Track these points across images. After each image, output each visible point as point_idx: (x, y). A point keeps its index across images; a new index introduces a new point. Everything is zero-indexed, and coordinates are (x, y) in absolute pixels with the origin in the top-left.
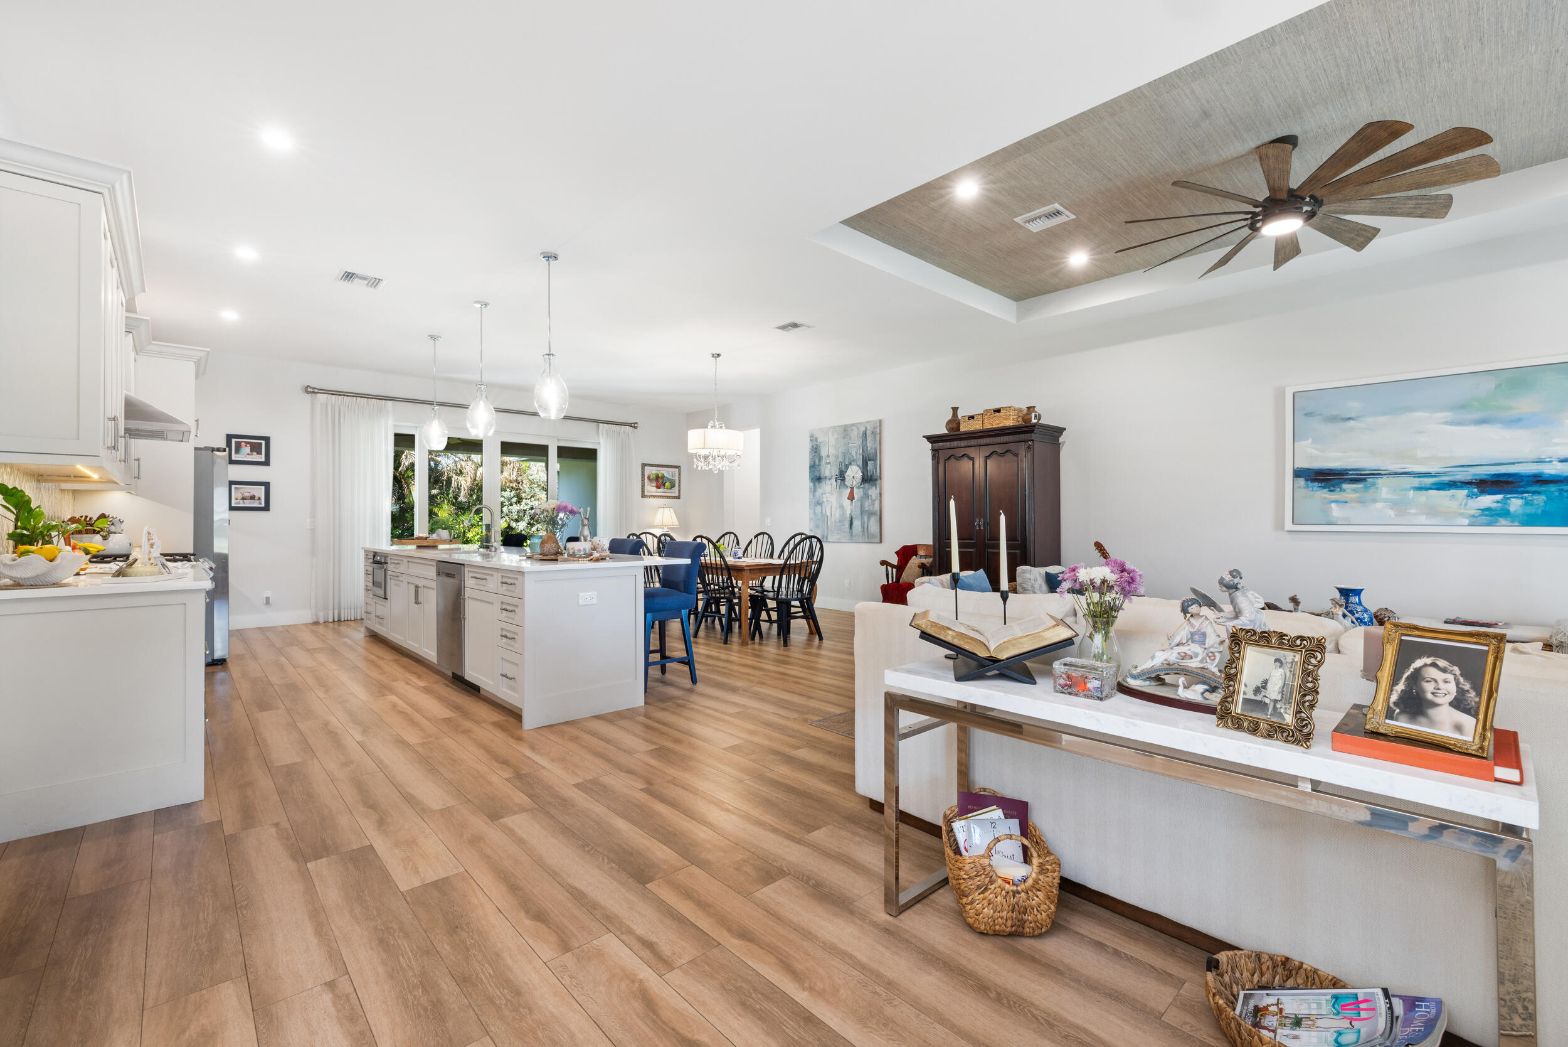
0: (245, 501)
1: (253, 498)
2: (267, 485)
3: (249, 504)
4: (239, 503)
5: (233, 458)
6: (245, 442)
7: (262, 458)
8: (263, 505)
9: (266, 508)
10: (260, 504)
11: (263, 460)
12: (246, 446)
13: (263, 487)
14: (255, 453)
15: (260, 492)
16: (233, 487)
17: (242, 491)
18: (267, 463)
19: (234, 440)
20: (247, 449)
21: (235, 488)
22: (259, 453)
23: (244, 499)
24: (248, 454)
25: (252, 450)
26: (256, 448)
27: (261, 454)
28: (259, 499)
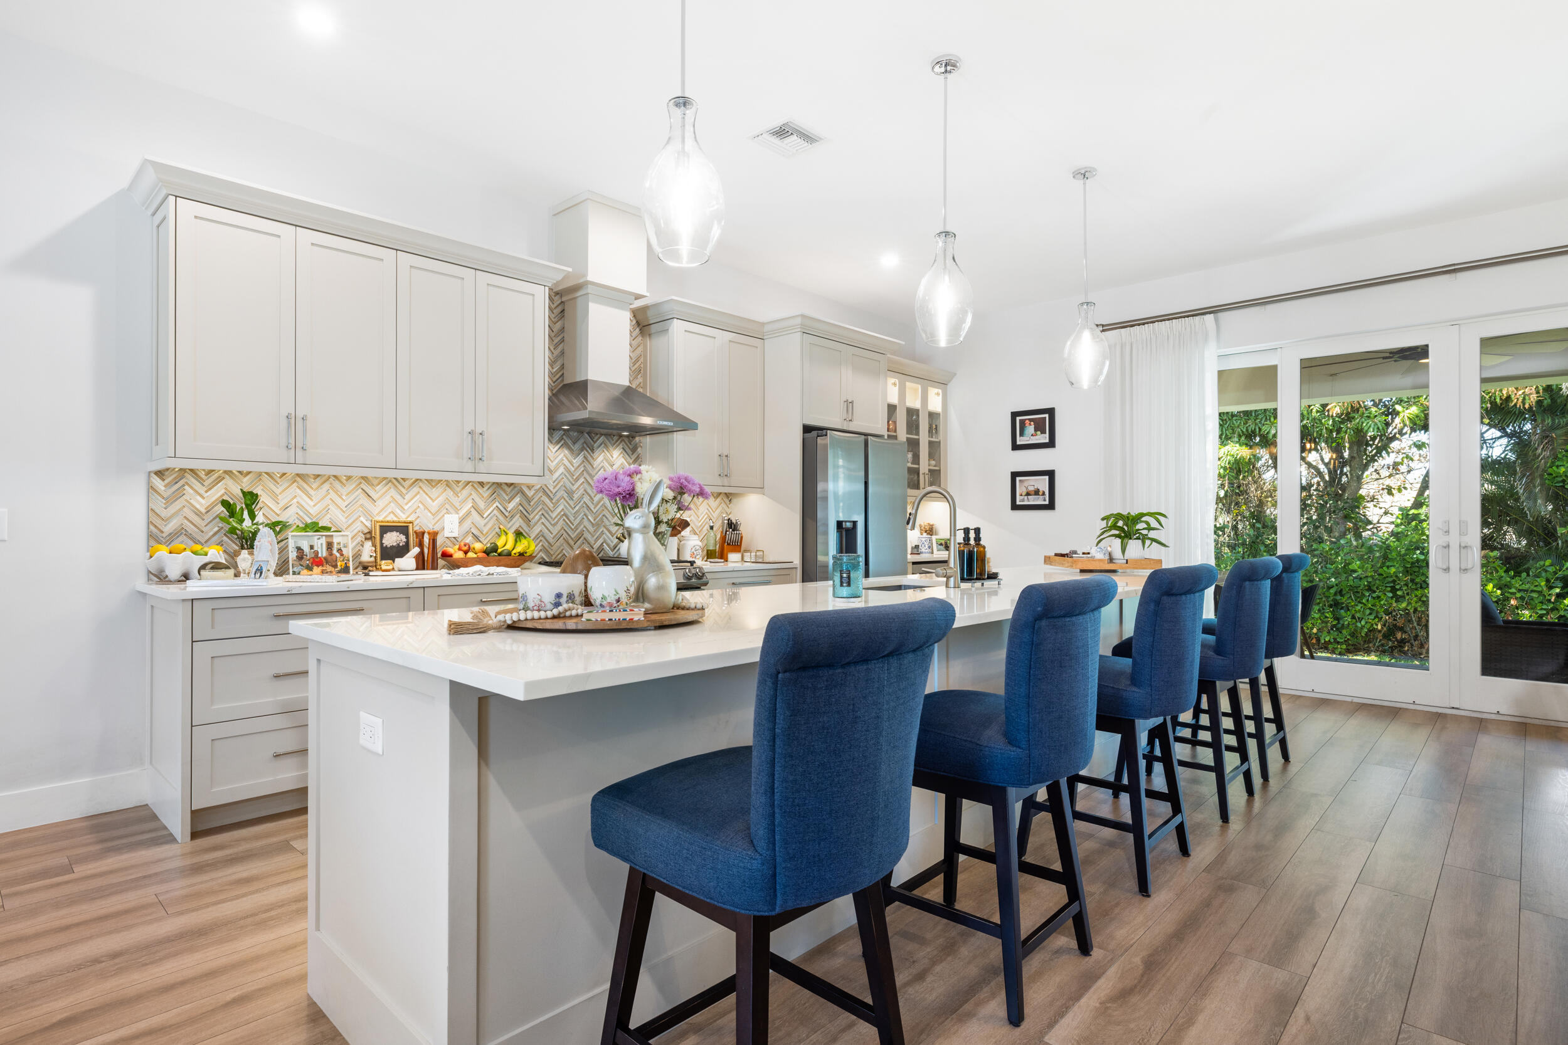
0: (1029, 497)
1: (1037, 492)
2: (1051, 474)
3: (1033, 501)
4: (1023, 500)
5: (1018, 443)
6: (1029, 419)
7: (1044, 438)
8: (1047, 502)
9: (1051, 506)
10: (1045, 500)
11: (1047, 440)
12: (1030, 425)
13: (1047, 477)
14: (1039, 433)
15: (1042, 483)
16: (1018, 479)
17: (1026, 484)
18: (1051, 444)
19: (1018, 419)
20: (1030, 429)
21: (1020, 481)
22: (1043, 432)
23: (1028, 494)
24: (1032, 435)
25: (1036, 430)
26: (1039, 427)
27: (1045, 433)
28: (1044, 494)
